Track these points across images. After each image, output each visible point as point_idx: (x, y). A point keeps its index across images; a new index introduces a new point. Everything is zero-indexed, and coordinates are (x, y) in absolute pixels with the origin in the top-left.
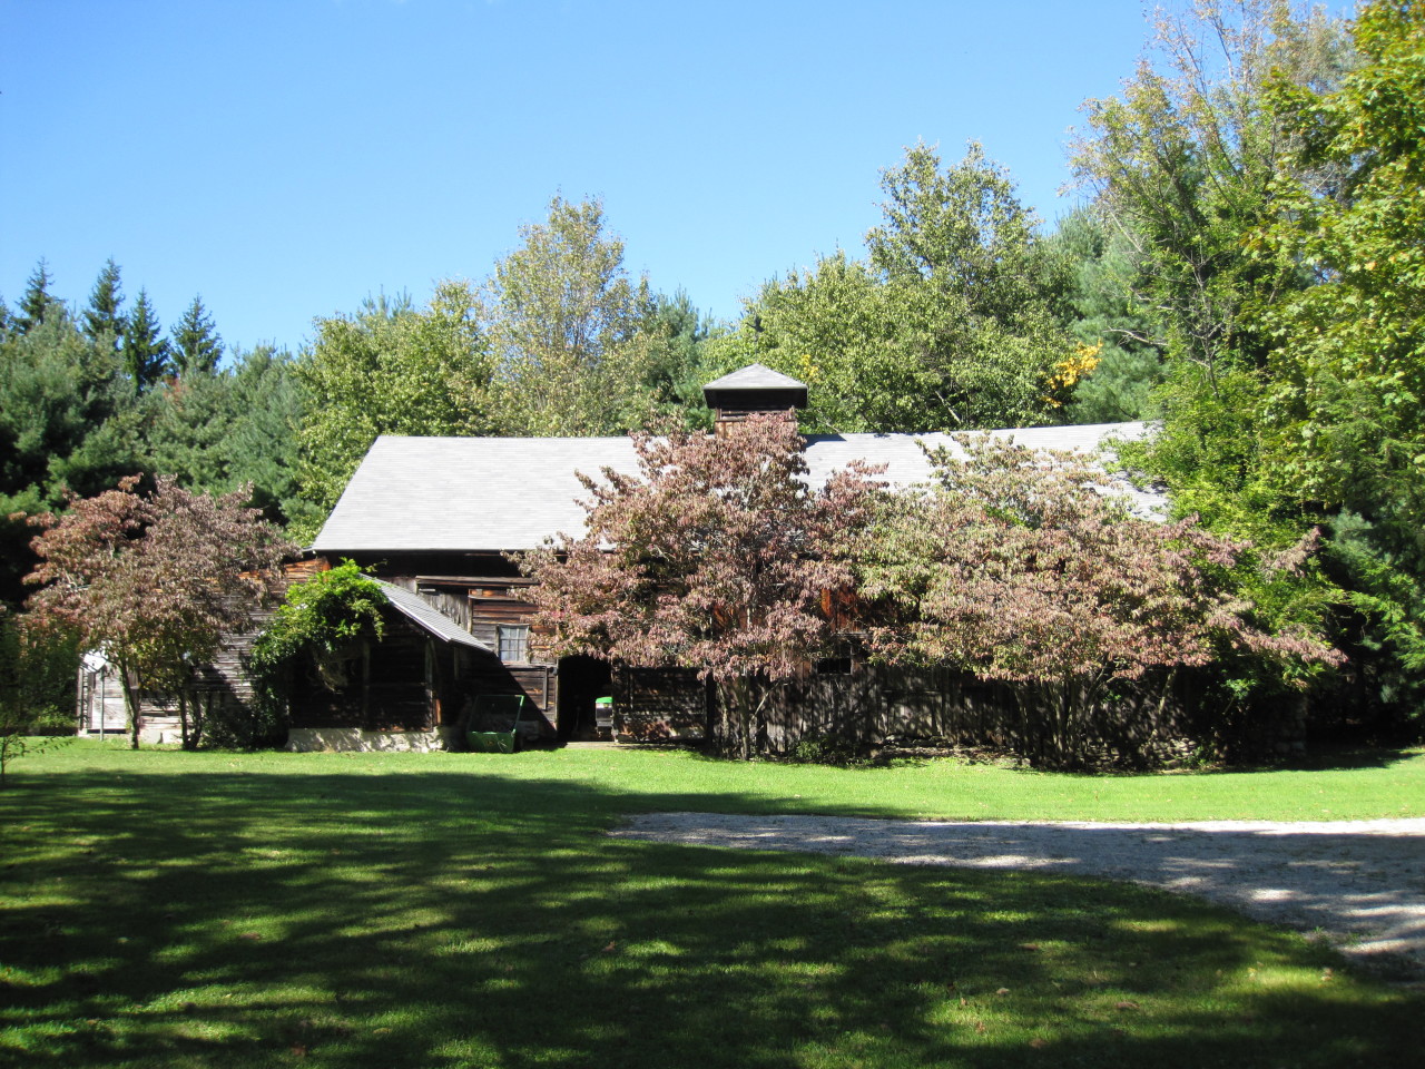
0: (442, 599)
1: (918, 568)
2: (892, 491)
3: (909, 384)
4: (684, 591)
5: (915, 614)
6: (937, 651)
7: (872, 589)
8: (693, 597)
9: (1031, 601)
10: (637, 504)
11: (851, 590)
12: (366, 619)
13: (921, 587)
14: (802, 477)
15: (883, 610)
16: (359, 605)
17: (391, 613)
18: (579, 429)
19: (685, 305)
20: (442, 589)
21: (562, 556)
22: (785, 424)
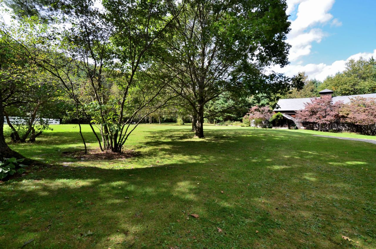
0: (287, 115)
1: (348, 112)
2: (344, 104)
3: (348, 90)
4: (316, 115)
5: (347, 117)
6: (349, 121)
7: (341, 114)
8: (317, 115)
9: (364, 116)
10: (311, 106)
11: (338, 115)
12: (281, 117)
13: (348, 114)
14: (332, 102)
15: (343, 117)
16: (280, 116)
17: (283, 117)
18: (302, 97)
19: (315, 80)
20: (287, 114)
21: (301, 111)
22: (331, 95)
